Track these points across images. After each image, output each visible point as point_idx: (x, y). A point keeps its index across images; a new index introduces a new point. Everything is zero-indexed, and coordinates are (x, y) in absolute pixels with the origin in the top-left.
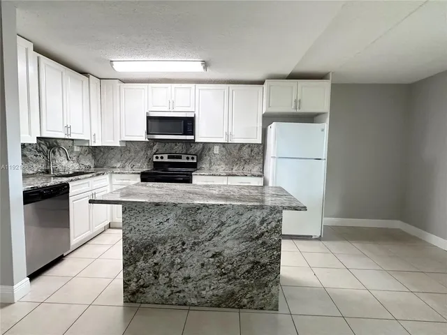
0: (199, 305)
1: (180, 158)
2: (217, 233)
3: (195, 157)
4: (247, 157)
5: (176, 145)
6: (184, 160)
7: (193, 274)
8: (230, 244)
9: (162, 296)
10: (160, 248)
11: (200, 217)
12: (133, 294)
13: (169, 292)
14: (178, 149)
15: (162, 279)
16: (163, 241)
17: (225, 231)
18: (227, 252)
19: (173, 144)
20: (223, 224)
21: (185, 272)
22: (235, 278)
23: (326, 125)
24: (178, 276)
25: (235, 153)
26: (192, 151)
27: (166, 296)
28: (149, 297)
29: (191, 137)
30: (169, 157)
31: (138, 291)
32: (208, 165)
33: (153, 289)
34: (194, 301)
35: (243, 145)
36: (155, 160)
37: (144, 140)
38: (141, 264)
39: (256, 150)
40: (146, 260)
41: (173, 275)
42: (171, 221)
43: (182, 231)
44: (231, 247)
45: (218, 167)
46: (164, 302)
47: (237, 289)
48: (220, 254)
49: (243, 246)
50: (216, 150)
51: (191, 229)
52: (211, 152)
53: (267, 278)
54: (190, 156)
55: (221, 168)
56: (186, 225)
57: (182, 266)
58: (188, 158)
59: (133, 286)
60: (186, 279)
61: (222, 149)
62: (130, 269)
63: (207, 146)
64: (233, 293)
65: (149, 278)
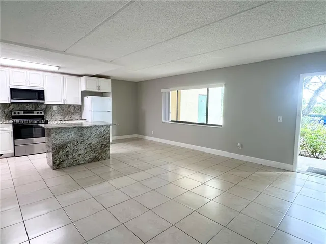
0: (84, 163)
1: (33, 113)
2: (89, 137)
3: (43, 112)
4: (73, 111)
5: (27, 106)
6: (35, 114)
7: (82, 152)
8: (94, 140)
9: (70, 163)
10: (68, 145)
11: (84, 132)
12: (58, 165)
13: (73, 161)
14: (29, 108)
15: (70, 157)
16: (70, 142)
17: (92, 136)
18: (93, 142)
19: (25, 105)
20: (91, 133)
21: (79, 153)
22: (96, 151)
23: (110, 98)
24: (76, 155)
25: (66, 109)
26: (39, 109)
27: (72, 163)
28: (65, 165)
29: (41, 101)
30: (24, 113)
31: (59, 164)
32: (50, 117)
33: (66, 162)
34: (82, 162)
35: (70, 105)
36: (13, 115)
37: (8, 102)
38: (61, 153)
39: (77, 108)
40: (63, 151)
41: (74, 155)
42: (73, 135)
43: (77, 138)
44: (94, 141)
45: (56, 117)
46: (71, 165)
47: (97, 154)
48: (91, 144)
49: (98, 140)
50: (55, 108)
51: (80, 136)
52: (51, 109)
53: (106, 149)
54: (39, 112)
55: (59, 118)
56: (78, 135)
57: (77, 150)
58: (38, 113)
59: (58, 162)
60: (79, 155)
61: (59, 107)
62: (56, 156)
63: (49, 106)
64: (96, 156)
65: (64, 157)
